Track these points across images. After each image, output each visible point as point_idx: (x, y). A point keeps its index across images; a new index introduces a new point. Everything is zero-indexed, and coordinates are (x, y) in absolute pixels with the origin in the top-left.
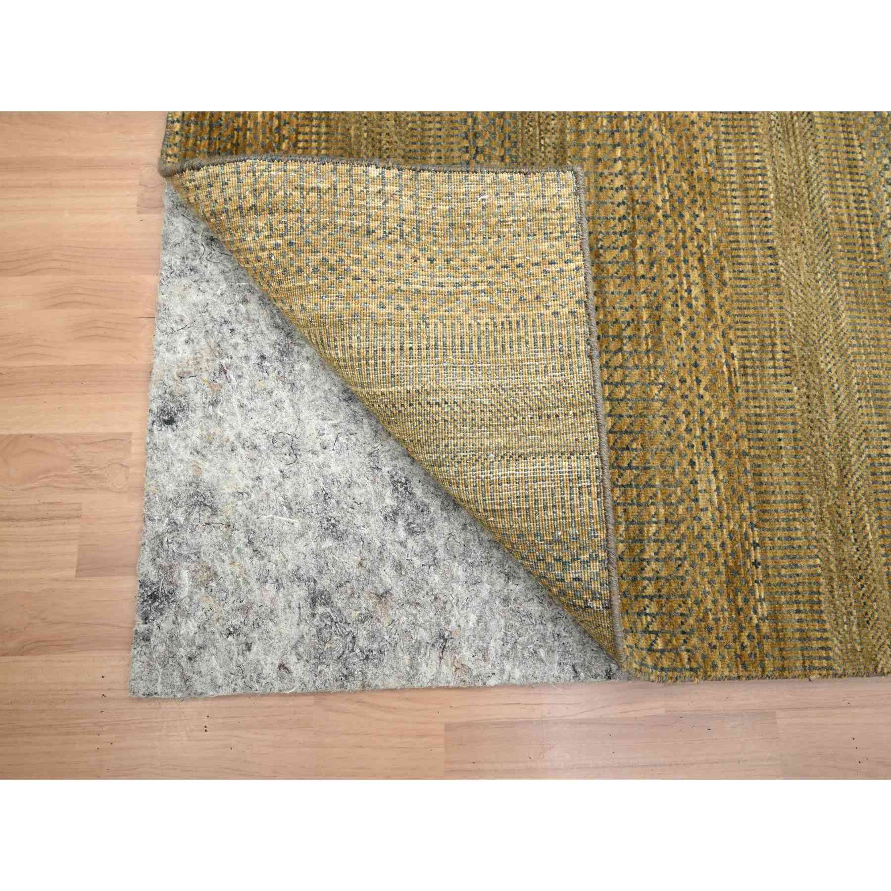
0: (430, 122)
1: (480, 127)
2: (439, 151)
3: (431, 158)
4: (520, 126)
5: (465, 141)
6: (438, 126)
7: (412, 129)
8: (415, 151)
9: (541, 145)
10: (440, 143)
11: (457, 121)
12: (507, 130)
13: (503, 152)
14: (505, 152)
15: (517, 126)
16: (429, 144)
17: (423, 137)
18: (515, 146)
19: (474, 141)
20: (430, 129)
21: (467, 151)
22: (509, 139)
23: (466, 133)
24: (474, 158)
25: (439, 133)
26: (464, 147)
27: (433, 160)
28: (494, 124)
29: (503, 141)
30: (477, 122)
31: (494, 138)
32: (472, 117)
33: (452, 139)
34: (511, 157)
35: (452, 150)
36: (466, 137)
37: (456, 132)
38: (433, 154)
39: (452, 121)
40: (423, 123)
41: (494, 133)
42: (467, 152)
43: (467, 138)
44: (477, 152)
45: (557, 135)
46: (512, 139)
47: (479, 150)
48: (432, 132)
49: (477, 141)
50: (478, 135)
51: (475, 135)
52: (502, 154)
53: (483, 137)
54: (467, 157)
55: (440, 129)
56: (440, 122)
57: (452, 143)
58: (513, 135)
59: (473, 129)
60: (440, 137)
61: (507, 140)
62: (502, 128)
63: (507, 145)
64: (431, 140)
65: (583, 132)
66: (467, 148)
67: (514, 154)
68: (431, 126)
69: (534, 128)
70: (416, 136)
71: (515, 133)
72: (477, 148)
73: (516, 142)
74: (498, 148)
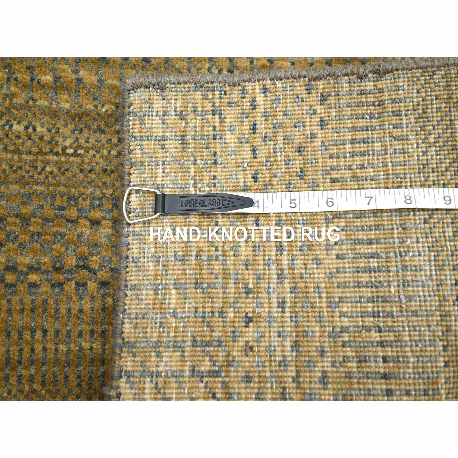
0: (32, 350)
1: (45, 259)
2: (80, 335)
3: (91, 349)
4: (43, 188)
5: (66, 287)
6: (39, 335)
7: (43, 383)
8: (79, 377)
9: (75, 154)
10: (68, 332)
11: (33, 301)
12: (49, 212)
13: (84, 221)
14: (85, 217)
15: (42, 192)
16: (68, 352)
17: (56, 362)
18: (76, 199)
19: (67, 272)
20: (45, 349)
21: (81, 285)
22: (63, 209)
23: (53, 286)
24: (95, 273)
25: (51, 333)
26: (77, 289)
27: (95, 346)
28: (39, 235)
29: (68, 221)
30: (35, 266)
31: (62, 235)
32: (27, 274)
33: (63, 311)
34: (92, 207)
35: (80, 311)
36: (60, 284)
37: (51, 302)
38: (86, 345)
39: (32, 310)
40: (32, 362)
41: (55, 234)
42: (84, 285)
43: (63, 284)
44: (85, 267)
45: (60, 124)
46: (65, 204)
47: (82, 264)
48: (49, 345)
49: (67, 267)
50: (57, 266)
51: (57, 270)
52: (88, 223)
53: (61, 256)
54: (92, 285)
55: (45, 332)
56: (33, 332)
57: (69, 310)
58: (58, 202)
59: (47, 272)
60: (57, 332)
61: (66, 213)
62: (46, 220)
63: (73, 213)
64: (62, 348)
65: (57, 79)
66: (77, 284)
67: (88, 202)
68: (38, 348)
69: (47, 163)
70: (55, 376)
71: (54, 198)
72: (78, 266)
73: (70, 198)
74: (79, 230)
